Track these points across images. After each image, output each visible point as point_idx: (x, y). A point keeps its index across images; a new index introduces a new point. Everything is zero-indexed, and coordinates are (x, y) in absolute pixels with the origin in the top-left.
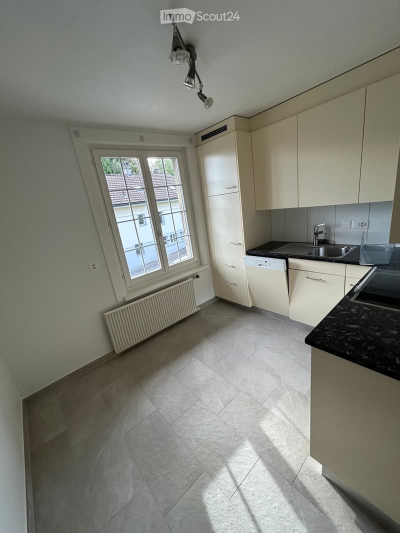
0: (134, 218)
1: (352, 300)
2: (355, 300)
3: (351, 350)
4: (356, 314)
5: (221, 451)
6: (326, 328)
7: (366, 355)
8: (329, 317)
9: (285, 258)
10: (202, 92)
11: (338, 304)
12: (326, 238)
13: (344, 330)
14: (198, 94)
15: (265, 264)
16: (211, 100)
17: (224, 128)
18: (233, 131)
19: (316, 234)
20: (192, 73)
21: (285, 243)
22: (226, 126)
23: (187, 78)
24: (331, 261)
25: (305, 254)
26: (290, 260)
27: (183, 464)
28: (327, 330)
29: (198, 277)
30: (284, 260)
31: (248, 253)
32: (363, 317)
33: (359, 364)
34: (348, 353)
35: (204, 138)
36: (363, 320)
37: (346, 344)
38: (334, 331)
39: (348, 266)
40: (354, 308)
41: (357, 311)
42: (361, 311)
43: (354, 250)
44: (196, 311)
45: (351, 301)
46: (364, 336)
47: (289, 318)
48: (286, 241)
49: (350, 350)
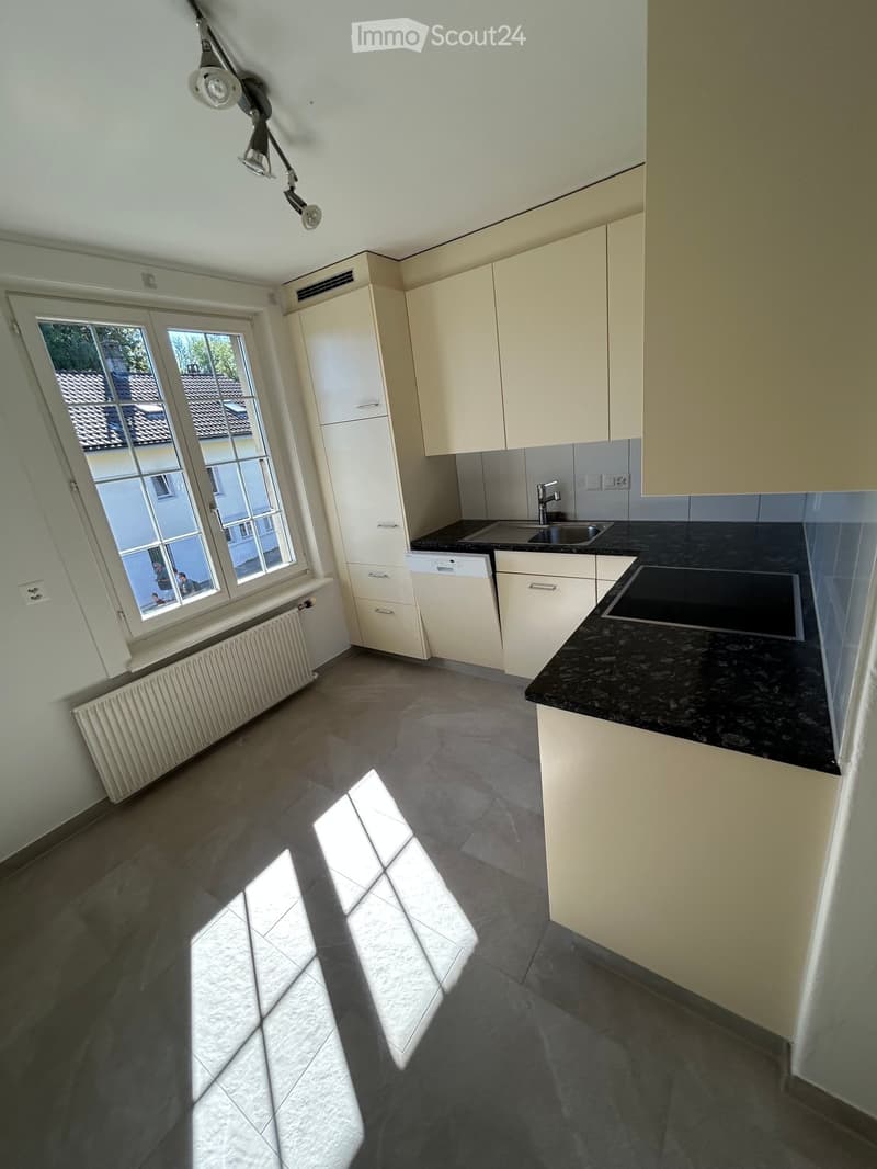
0: (139, 470)
1: (605, 616)
2: (610, 614)
3: (603, 699)
4: (611, 638)
5: (381, 961)
6: (562, 668)
7: (626, 703)
8: (566, 648)
9: (487, 550)
10: (295, 192)
11: (582, 625)
12: (562, 511)
13: (591, 667)
14: (286, 193)
15: (450, 565)
16: (315, 209)
17: (347, 277)
18: (367, 285)
19: (542, 502)
20: (261, 141)
21: (488, 522)
22: (351, 272)
23: (247, 152)
24: (570, 551)
25: (524, 541)
26: (498, 553)
27: (298, 1011)
28: (564, 672)
29: (309, 604)
30: (487, 556)
31: (418, 545)
32: (622, 642)
33: (616, 721)
34: (597, 705)
35: (304, 294)
36: (621, 647)
37: (594, 690)
38: (575, 672)
39: (600, 558)
40: (607, 627)
41: (611, 633)
42: (619, 632)
43: (609, 529)
44: (311, 680)
45: (603, 616)
46: (622, 673)
47: (503, 671)
48: (490, 518)
49: (600, 700)
